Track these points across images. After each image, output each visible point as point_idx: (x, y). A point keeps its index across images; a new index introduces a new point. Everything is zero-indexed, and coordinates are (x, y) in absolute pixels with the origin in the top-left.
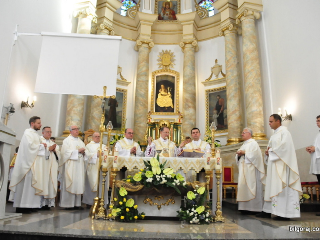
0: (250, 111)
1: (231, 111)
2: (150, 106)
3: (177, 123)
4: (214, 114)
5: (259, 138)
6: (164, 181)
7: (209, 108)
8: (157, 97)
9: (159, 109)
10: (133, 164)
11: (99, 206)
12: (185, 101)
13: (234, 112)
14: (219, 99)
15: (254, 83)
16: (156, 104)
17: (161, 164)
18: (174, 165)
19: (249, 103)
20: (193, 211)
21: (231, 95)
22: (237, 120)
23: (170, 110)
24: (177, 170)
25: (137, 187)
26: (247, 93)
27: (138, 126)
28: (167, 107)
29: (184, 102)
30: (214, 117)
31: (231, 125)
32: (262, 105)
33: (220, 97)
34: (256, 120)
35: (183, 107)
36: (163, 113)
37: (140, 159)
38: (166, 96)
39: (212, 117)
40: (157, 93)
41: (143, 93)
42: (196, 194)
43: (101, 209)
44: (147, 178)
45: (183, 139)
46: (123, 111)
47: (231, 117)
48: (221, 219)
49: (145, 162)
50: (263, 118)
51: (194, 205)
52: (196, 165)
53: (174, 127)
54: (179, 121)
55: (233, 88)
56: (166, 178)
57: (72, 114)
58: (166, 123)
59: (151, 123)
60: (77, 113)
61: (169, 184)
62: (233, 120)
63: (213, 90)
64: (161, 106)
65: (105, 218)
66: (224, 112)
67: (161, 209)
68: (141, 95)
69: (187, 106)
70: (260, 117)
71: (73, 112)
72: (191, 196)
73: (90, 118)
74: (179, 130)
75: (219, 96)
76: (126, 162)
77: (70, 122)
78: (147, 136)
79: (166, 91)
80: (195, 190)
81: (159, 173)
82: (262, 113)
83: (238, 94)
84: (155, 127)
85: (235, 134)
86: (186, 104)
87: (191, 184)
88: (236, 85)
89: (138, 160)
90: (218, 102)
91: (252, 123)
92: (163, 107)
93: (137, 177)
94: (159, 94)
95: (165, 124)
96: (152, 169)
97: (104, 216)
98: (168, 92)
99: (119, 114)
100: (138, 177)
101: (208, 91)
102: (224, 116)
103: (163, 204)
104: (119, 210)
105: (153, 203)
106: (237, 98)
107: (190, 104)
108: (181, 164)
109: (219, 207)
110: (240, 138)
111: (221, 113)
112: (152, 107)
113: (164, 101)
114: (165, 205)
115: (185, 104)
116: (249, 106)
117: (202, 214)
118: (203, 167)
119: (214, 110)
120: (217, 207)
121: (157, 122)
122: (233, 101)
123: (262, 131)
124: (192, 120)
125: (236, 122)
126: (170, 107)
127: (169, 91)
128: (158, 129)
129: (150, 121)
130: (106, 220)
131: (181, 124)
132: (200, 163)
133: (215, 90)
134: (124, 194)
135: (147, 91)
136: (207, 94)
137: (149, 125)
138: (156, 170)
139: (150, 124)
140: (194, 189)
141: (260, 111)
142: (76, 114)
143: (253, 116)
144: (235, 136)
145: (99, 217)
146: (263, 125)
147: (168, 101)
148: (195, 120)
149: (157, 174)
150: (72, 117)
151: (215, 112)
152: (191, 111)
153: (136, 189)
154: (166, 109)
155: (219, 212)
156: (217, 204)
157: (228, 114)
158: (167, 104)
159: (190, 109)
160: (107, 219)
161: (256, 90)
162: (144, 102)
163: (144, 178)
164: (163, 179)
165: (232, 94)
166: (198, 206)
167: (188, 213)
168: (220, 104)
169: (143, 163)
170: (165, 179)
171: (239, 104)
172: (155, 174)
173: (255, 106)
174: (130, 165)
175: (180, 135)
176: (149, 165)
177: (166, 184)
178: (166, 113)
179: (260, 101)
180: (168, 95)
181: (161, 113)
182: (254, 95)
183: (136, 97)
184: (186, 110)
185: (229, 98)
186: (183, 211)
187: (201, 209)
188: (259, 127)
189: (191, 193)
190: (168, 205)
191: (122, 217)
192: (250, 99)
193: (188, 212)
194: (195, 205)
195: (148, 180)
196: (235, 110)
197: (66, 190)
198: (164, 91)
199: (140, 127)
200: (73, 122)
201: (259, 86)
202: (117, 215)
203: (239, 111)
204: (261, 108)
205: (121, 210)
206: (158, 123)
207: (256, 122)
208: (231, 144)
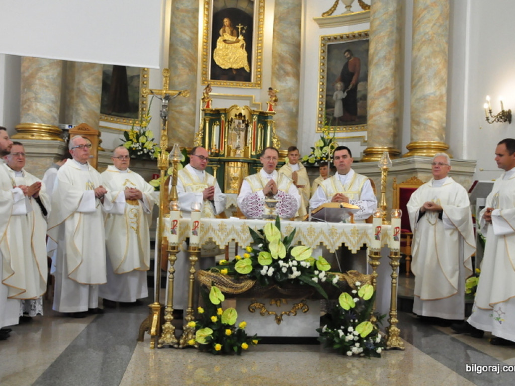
0: (419, 94)
1: (378, 91)
2: (202, 67)
3: (267, 113)
4: (337, 90)
5: (434, 153)
6: (296, 273)
7: (325, 77)
8: (214, 46)
9: (218, 73)
10: (228, 235)
11: (162, 321)
12: (278, 61)
13: (382, 93)
14: (349, 58)
15: (434, 34)
16: (213, 61)
17: (286, 238)
18: (308, 238)
19: (420, 78)
20: (350, 333)
21: (379, 55)
22: (388, 110)
23: (241, 75)
24: (315, 247)
25: (243, 284)
26: (416, 56)
27: (177, 112)
28: (237, 70)
29: (275, 63)
30: (337, 98)
31: (374, 118)
32: (446, 83)
33: (352, 55)
34: (431, 115)
35: (273, 73)
36: (229, 82)
37: (241, 226)
38: (233, 45)
39: (332, 96)
40: (216, 36)
41: (188, 38)
42: (356, 300)
43: (169, 327)
44: (262, 267)
45: (275, 145)
46: (141, 76)
47: (377, 102)
48: (399, 344)
49: (252, 232)
50: (445, 110)
51: (352, 321)
52: (352, 239)
53: (259, 121)
54: (271, 109)
55: (386, 40)
56: (299, 267)
57: (37, 86)
58: (244, 113)
59: (212, 110)
60: (47, 84)
61: (306, 279)
62: (380, 110)
63: (338, 37)
64: (223, 67)
65: (176, 346)
66: (359, 88)
67: (283, 323)
68: (183, 43)
69: (282, 72)
70: (441, 109)
71: (37, 82)
72: (347, 303)
73: (74, 94)
74: (269, 128)
75: (348, 51)
76: (214, 231)
77: (34, 104)
78: (200, 136)
79: (235, 32)
80: (354, 292)
81: (283, 256)
82: (445, 99)
83: (394, 52)
84: (219, 120)
85: (382, 139)
86: (281, 68)
87: (344, 279)
88: (392, 32)
89: (239, 228)
90: (346, 66)
91: (423, 121)
92: (227, 68)
93: (243, 266)
94: (220, 40)
95: (240, 114)
96: (271, 247)
97: (175, 341)
98: (238, 37)
99: (135, 83)
100: (245, 265)
101: (326, 39)
102: (359, 95)
103: (286, 313)
104: (208, 332)
105: (267, 311)
106: (392, 63)
107: (289, 68)
108: (322, 236)
109: (394, 321)
110: (391, 146)
111: (351, 89)
112: (205, 68)
113: (230, 54)
114: (289, 315)
115: (277, 66)
116: (420, 83)
117: (367, 338)
118: (365, 242)
119: (337, 82)
120: (392, 321)
121: (225, 110)
122: (383, 68)
123: (441, 138)
124: (291, 103)
125: (385, 113)
126: (243, 69)
127: (241, 33)
128: (227, 124)
129: (208, 106)
130: (178, 348)
131: (274, 114)
132: (358, 234)
133: (342, 38)
134: (219, 299)
135: (197, 33)
136: (324, 45)
137: (206, 114)
138: (278, 250)
139: (209, 112)
140: (352, 289)
141: (442, 96)
142: (47, 87)
143: (425, 107)
144: (381, 143)
145: (164, 344)
146: (444, 125)
147: (238, 55)
148: (297, 103)
149: (279, 259)
150: (36, 94)
151: (339, 85)
152: (290, 82)
153: (242, 288)
154: (234, 72)
155: (394, 330)
156: (390, 315)
157: (370, 96)
158: (235, 62)
159: (287, 78)
160: (181, 346)
161: (437, 49)
162: (188, 59)
163: (257, 266)
164: (294, 269)
165: (382, 54)
166: (360, 322)
167: (342, 336)
168: (350, 69)
169: (248, 234)
170: (298, 270)
171: (394, 76)
172: (276, 258)
173: (433, 84)
174: (222, 237)
175: (271, 136)
176: (261, 239)
177: (300, 278)
178: (234, 83)
179: (444, 73)
180: (238, 41)
181: (222, 82)
182: (433, 61)
183: (171, 45)
184: (279, 80)
185: (375, 61)
186: (330, 330)
187: (364, 329)
188: (436, 130)
189: (346, 297)
190: (296, 315)
191: (218, 347)
192: (423, 69)
193: (341, 333)
194: (354, 320)
195: (263, 272)
196: (387, 89)
197: (68, 278)
198: (230, 32)
199: (181, 113)
200: (38, 104)
201: (444, 40)
202: (205, 342)
203: (393, 91)
204: (444, 90)
205: (214, 331)
206: (226, 112)
207: (431, 119)
208: (373, 159)
